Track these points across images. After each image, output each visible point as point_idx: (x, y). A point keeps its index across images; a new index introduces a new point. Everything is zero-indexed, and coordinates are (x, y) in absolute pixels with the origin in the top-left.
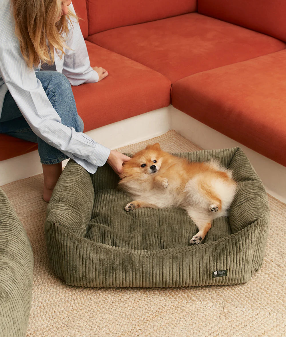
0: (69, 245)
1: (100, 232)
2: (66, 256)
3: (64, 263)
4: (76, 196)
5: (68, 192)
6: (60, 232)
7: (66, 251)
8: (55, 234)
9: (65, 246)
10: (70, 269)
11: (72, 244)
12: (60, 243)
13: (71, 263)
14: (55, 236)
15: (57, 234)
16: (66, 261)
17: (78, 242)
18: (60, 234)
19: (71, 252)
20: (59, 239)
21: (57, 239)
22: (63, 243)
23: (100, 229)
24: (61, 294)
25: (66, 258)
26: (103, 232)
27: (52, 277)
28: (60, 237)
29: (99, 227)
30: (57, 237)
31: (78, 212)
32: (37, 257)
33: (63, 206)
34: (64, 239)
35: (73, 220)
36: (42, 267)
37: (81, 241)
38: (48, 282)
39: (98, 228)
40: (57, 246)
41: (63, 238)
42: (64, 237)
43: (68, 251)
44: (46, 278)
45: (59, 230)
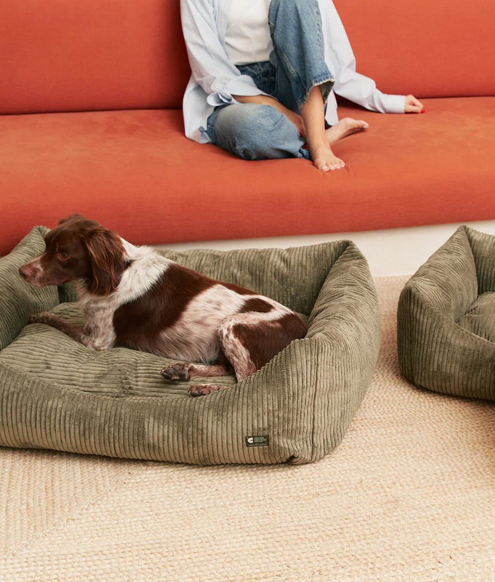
0: (425, 321)
1: (472, 326)
2: (419, 338)
3: (416, 349)
4: (447, 276)
5: (438, 270)
6: (416, 302)
7: (420, 330)
8: (410, 304)
9: (421, 323)
10: (422, 358)
11: (430, 320)
12: (415, 319)
13: (425, 348)
14: (410, 310)
15: (412, 304)
16: (419, 345)
17: (439, 319)
18: (416, 305)
19: (428, 332)
20: (415, 312)
21: (411, 312)
22: (418, 319)
23: (472, 322)
24: (404, 395)
25: (419, 341)
26: (477, 326)
27: (397, 378)
28: (415, 310)
29: (470, 319)
30: (412, 309)
31: (446, 293)
32: (382, 356)
33: (427, 281)
34: (421, 312)
35: (437, 298)
36: (386, 366)
37: (443, 319)
38: (390, 381)
39: (470, 321)
40: (411, 324)
41: (419, 310)
42: (421, 309)
43: (424, 331)
44: (389, 377)
45: (416, 299)
